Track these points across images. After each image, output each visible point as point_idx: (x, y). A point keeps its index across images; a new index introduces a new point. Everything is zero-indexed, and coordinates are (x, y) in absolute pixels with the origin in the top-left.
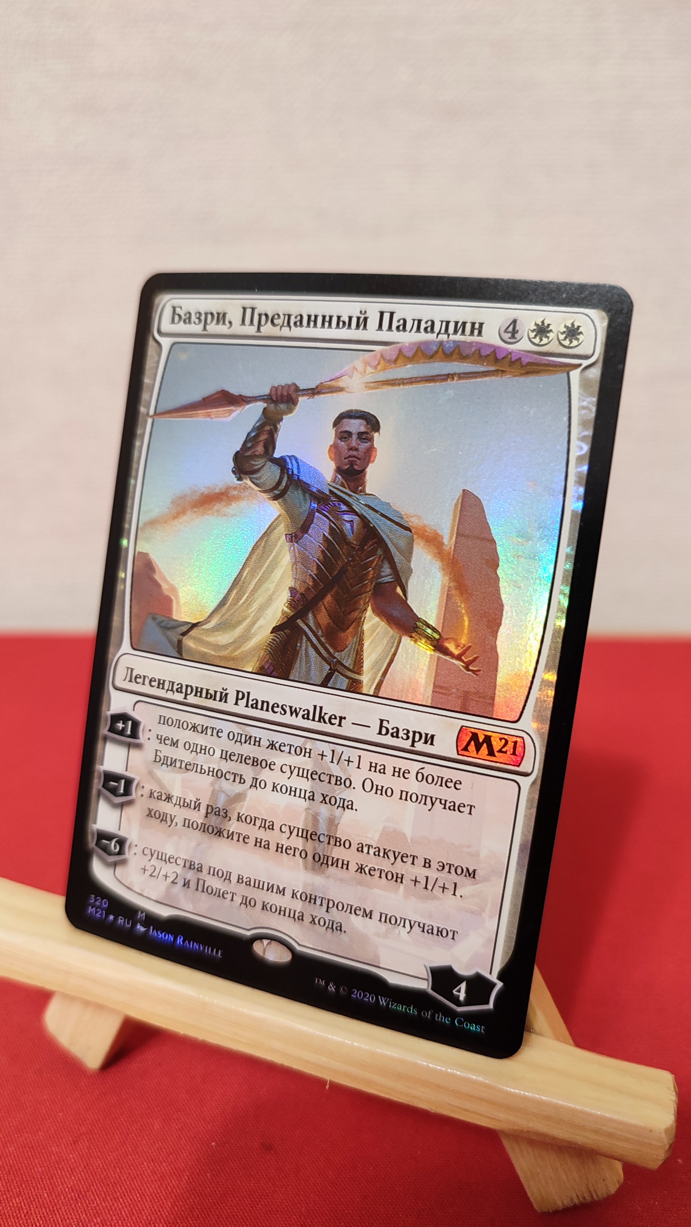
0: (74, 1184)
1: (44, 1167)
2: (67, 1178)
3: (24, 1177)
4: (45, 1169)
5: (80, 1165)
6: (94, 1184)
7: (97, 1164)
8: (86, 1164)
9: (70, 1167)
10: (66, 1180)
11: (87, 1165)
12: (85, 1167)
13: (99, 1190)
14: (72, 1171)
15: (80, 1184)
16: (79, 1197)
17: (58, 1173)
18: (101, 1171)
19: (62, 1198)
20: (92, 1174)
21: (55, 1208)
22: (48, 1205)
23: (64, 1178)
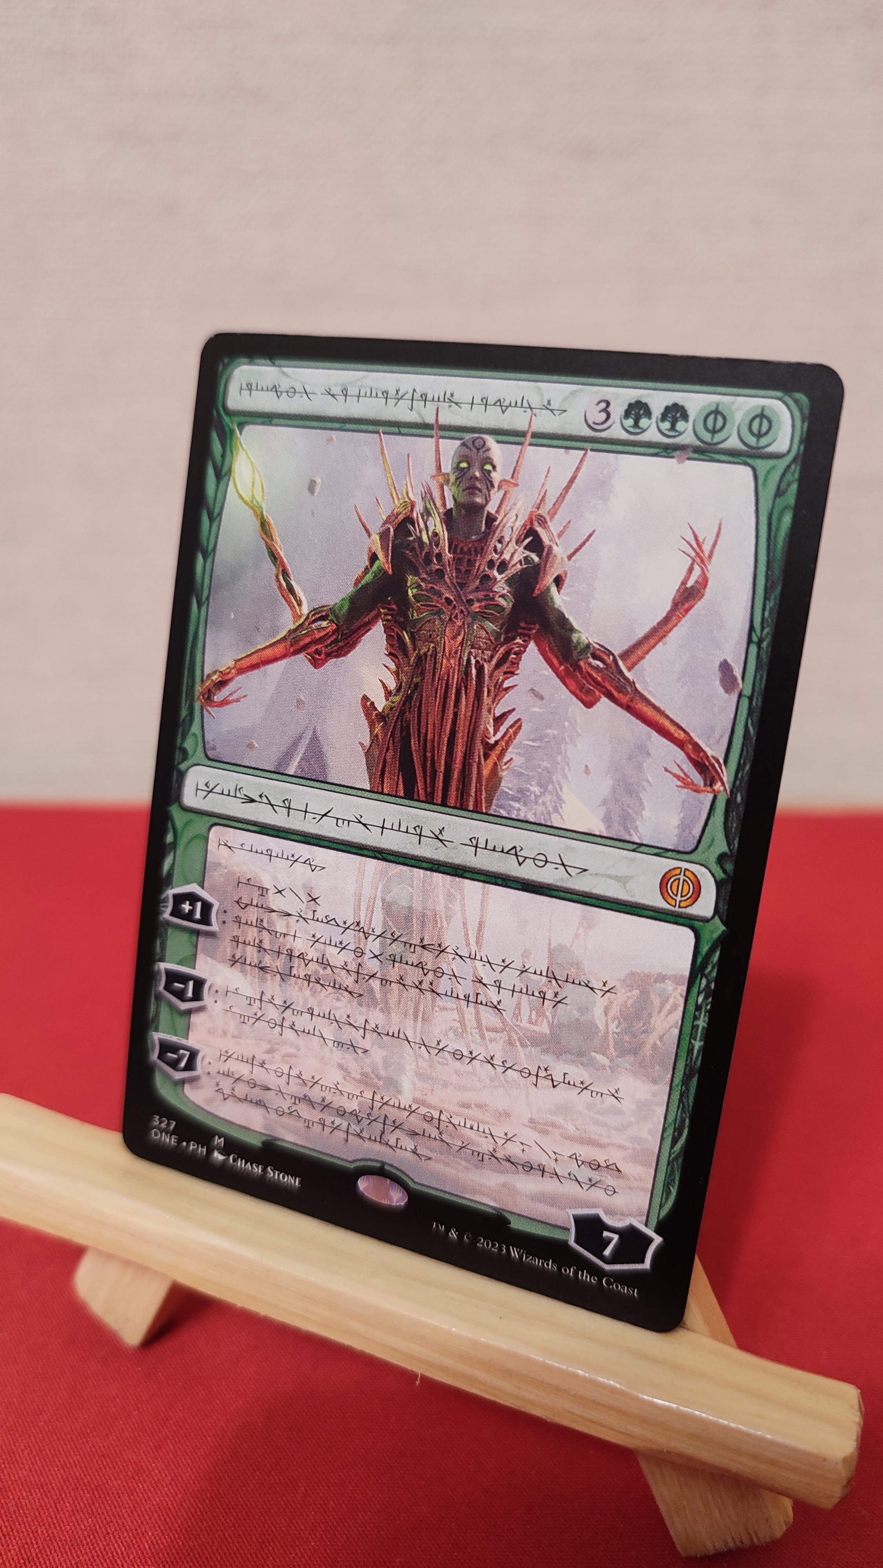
0: (160, 1500)
1: (121, 1479)
2: (151, 1493)
3: (96, 1493)
4: (122, 1482)
5: (166, 1476)
6: (187, 1500)
7: (187, 1474)
8: (173, 1475)
9: (154, 1480)
10: (150, 1495)
11: (175, 1476)
12: (172, 1479)
13: (193, 1507)
14: (156, 1484)
15: (167, 1499)
16: (168, 1516)
17: (139, 1486)
18: (194, 1483)
19: (147, 1518)
20: (182, 1487)
21: (139, 1531)
22: (130, 1528)
23: (147, 1493)
